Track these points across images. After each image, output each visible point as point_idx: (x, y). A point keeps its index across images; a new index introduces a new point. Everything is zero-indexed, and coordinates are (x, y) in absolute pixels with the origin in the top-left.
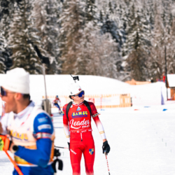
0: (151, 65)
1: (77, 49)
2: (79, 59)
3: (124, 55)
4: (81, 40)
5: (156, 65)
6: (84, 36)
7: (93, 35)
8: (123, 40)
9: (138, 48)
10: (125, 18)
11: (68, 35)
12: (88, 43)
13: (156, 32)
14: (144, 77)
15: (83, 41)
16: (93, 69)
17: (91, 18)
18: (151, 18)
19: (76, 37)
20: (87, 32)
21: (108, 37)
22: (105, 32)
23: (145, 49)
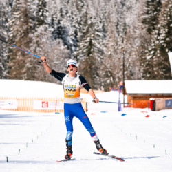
0: (104, 74)
1: (27, 55)
2: (28, 65)
4: (31, 45)
5: (109, 74)
6: (35, 41)
7: (44, 40)
8: (73, 48)
9: (91, 55)
10: (77, 26)
11: (17, 39)
12: (38, 49)
13: (109, 41)
14: (95, 86)
15: (33, 46)
16: (42, 76)
17: (42, 22)
18: (103, 27)
19: (25, 41)
20: (38, 36)
21: (59, 43)
22: (55, 39)
23: (97, 58)
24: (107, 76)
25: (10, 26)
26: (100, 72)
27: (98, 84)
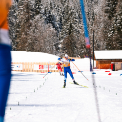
0: (80, 46)
1: (28, 34)
2: (29, 41)
3: (60, 40)
6: (34, 25)
7: (40, 24)
8: (59, 30)
9: (71, 34)
10: (61, 14)
11: (22, 24)
12: (36, 30)
14: (74, 55)
15: (32, 28)
16: (39, 48)
17: (38, 13)
18: (79, 15)
19: (27, 25)
20: (36, 22)
21: (50, 26)
22: (47, 23)
23: (75, 36)
24: (82, 48)
25: (17, 15)
26: (77, 45)
27: (76, 53)
